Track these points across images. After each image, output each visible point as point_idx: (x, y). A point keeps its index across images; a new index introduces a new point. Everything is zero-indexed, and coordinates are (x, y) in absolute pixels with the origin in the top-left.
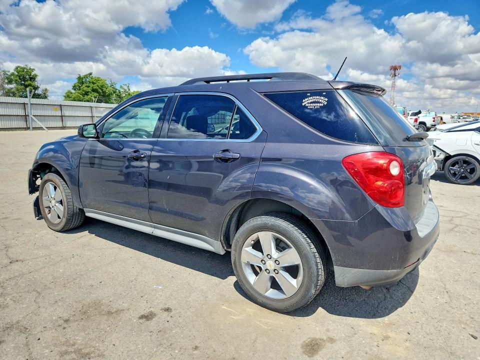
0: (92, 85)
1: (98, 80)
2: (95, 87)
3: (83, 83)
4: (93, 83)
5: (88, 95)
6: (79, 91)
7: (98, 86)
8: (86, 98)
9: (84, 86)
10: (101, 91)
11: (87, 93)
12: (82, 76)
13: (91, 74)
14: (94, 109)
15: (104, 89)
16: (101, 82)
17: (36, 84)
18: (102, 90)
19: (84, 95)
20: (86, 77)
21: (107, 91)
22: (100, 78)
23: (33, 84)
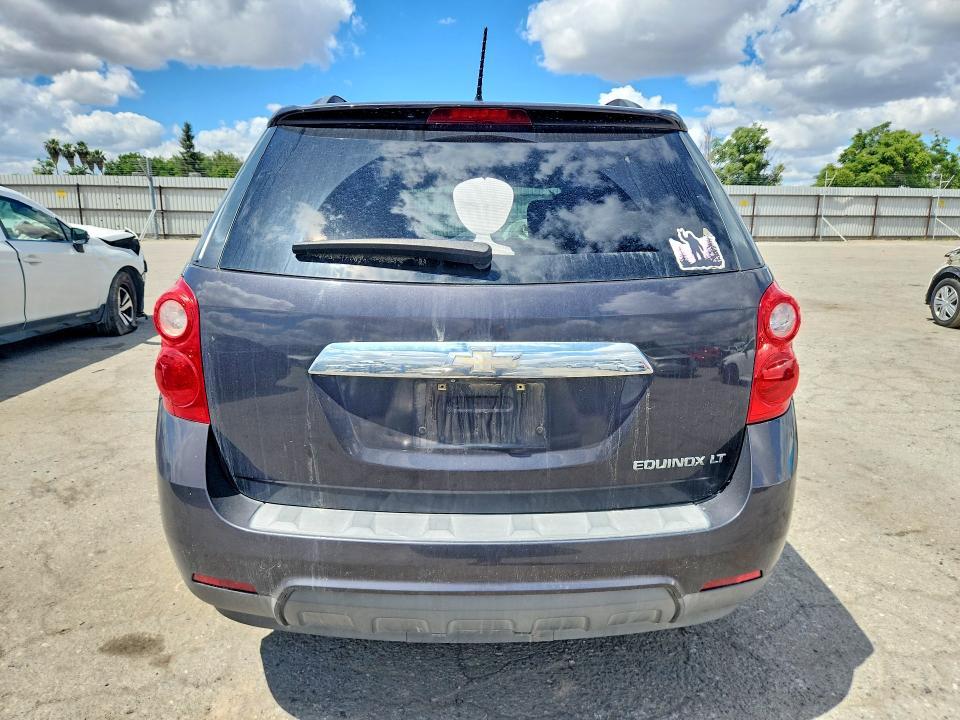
0: (882, 150)
1: (902, 134)
2: (890, 152)
3: (864, 146)
4: (887, 145)
5: (867, 171)
6: (851, 165)
7: (896, 150)
8: (863, 176)
9: (864, 152)
10: (901, 161)
11: (866, 169)
12: (864, 132)
13: (887, 125)
14: (823, 201)
15: (911, 155)
16: (906, 141)
17: (764, 157)
18: (905, 158)
19: (857, 172)
20: (875, 131)
21: (917, 159)
22: (904, 131)
23: (757, 158)
